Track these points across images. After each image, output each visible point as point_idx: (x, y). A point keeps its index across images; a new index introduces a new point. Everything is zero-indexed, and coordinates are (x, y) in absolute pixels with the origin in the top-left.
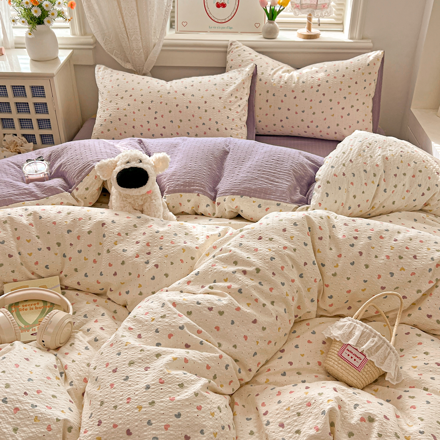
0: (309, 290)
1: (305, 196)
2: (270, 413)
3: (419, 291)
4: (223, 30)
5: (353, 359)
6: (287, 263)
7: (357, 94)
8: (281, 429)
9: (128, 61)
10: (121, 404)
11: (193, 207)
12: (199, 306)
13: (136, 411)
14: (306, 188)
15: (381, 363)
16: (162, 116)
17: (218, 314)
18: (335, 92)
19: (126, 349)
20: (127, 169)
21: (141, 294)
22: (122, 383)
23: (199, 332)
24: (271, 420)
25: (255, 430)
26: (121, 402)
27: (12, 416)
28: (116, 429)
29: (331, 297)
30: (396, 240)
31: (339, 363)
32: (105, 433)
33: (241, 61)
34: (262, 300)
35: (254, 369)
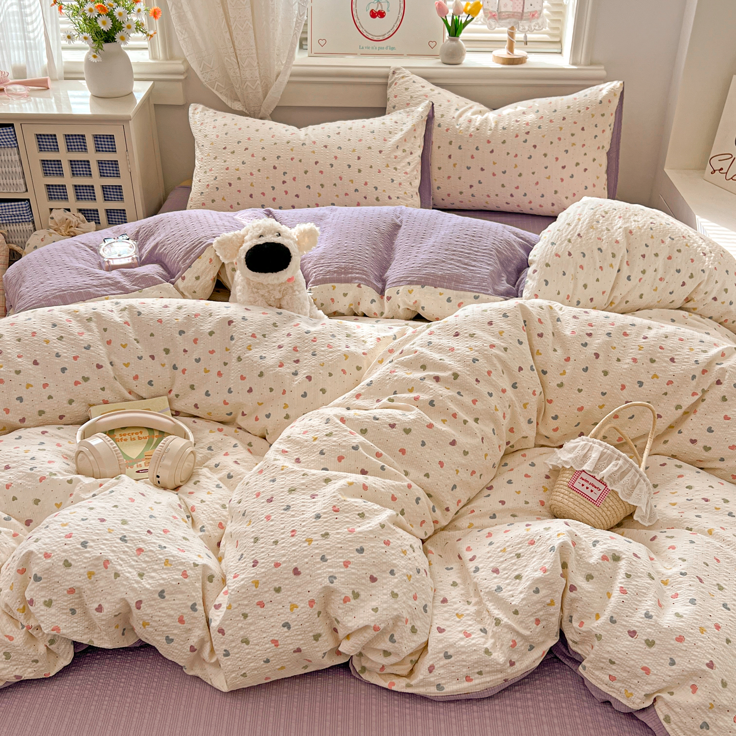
0: (525, 406)
1: (514, 286)
2: (479, 557)
3: (678, 407)
4: (381, 52)
5: (589, 490)
6: (496, 367)
7: (584, 145)
8: (495, 575)
9: (237, 99)
10: (283, 539)
11: (352, 304)
12: (377, 421)
13: (305, 545)
14: (514, 276)
15: (627, 494)
16: (294, 179)
17: (403, 433)
18: (552, 143)
19: (283, 474)
20: (260, 245)
21: (287, 417)
22: (282, 514)
23: (378, 455)
24: (480, 566)
25: (458, 581)
26: (283, 536)
27: (135, 558)
28: (279, 568)
29: (555, 418)
30: (645, 338)
31: (570, 497)
32: (264, 575)
33: (409, 98)
34: (462, 415)
35: (454, 509)
